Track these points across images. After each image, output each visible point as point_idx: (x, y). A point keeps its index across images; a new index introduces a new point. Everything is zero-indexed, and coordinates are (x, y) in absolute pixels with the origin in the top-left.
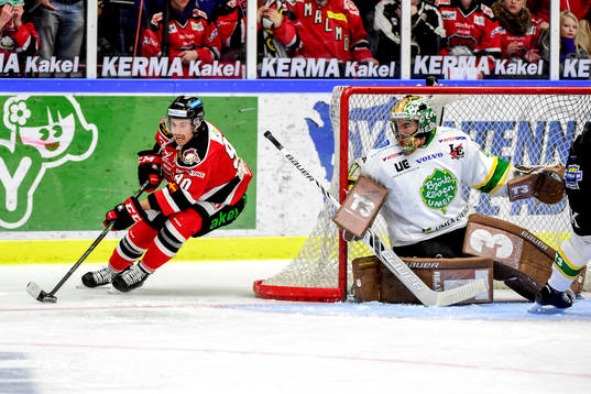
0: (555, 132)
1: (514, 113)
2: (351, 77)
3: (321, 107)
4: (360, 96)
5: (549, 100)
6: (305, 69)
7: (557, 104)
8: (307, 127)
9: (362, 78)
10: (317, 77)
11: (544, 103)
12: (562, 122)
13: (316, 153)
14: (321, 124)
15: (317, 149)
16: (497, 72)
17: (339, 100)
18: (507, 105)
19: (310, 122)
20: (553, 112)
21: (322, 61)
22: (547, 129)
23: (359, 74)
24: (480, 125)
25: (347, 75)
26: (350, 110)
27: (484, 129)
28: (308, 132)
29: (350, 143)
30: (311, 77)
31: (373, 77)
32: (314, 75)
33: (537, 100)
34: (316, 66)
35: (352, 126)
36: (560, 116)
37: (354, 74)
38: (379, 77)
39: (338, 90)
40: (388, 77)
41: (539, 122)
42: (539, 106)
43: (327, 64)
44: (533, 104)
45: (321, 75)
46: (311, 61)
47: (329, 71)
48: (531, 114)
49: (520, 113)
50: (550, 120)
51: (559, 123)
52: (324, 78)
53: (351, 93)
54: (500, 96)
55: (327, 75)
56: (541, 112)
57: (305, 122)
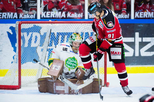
0: (87, 35)
1: (74, 30)
2: (21, 18)
3: (12, 28)
4: (25, 24)
5: (85, 25)
6: (6, 16)
7: (87, 27)
8: (7, 35)
9: (25, 19)
10: (10, 18)
11: (83, 26)
12: (89, 32)
13: (10, 43)
14: (12, 33)
15: (11, 42)
16: (68, 17)
17: (18, 26)
18: (71, 27)
19: (8, 33)
20: (86, 29)
21: (12, 14)
22: (84, 34)
23: (24, 18)
24: (63, 33)
25: (20, 18)
26: (21, 29)
27: (64, 34)
28: (8, 36)
29: (21, 40)
30: (8, 18)
31: (28, 19)
32: (9, 18)
33: (81, 26)
34: (10, 15)
35: (22, 34)
36: (89, 30)
37: (22, 18)
38: (30, 18)
39: (17, 23)
40: (33, 18)
41: (82, 33)
42: (82, 28)
43: (13, 15)
44: (80, 27)
45: (12, 18)
46: (9, 13)
47: (14, 17)
48: (79, 30)
49: (76, 30)
50: (85, 32)
51: (88, 33)
52: (12, 19)
53: (21, 23)
54: (69, 24)
55: (14, 18)
56: (82, 29)
57: (7, 33)
